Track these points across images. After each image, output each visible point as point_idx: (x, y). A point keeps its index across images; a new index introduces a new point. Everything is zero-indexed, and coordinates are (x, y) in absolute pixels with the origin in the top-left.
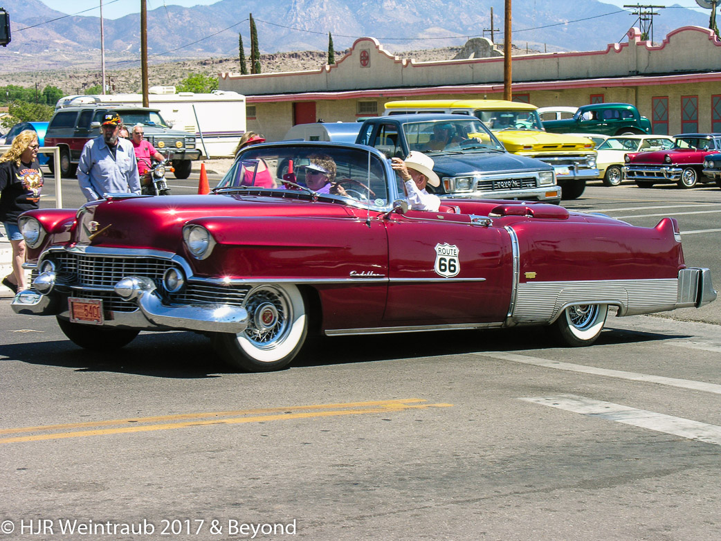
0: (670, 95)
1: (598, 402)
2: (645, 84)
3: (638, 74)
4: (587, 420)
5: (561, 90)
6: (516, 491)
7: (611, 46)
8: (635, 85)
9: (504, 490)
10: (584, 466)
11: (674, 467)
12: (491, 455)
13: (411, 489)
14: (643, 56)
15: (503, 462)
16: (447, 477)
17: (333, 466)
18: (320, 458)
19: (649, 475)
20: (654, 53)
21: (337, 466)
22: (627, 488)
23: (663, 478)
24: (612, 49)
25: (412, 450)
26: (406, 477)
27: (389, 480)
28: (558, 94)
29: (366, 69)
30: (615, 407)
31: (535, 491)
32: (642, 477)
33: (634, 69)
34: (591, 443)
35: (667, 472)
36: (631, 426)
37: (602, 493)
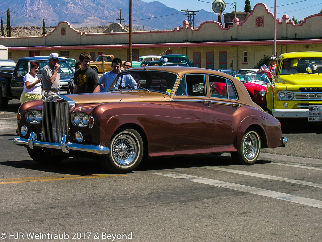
0: (202, 51)
1: (183, 174)
2: (190, 46)
3: (187, 41)
4: (180, 180)
5: (153, 48)
6: (157, 203)
7: (175, 29)
8: (186, 46)
9: (152, 203)
10: (181, 196)
11: (214, 196)
12: (145, 192)
13: (117, 203)
14: (190, 34)
15: (150, 194)
16: (130, 199)
17: (86, 195)
18: (80, 193)
19: (205, 198)
20: (194, 33)
21: (88, 195)
22: (198, 202)
23: (211, 199)
24: (176, 30)
25: (115, 190)
26: (115, 199)
27: (109, 200)
28: (152, 50)
29: (63, 36)
30: (189, 176)
31: (164, 203)
32: (203, 199)
33: (186, 39)
34: (183, 188)
35: (212, 197)
36: (197, 182)
37: (189, 204)
